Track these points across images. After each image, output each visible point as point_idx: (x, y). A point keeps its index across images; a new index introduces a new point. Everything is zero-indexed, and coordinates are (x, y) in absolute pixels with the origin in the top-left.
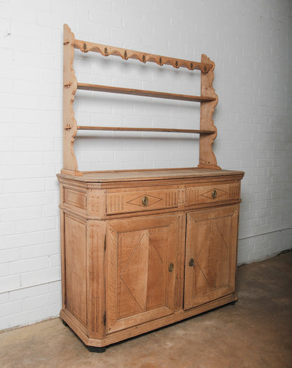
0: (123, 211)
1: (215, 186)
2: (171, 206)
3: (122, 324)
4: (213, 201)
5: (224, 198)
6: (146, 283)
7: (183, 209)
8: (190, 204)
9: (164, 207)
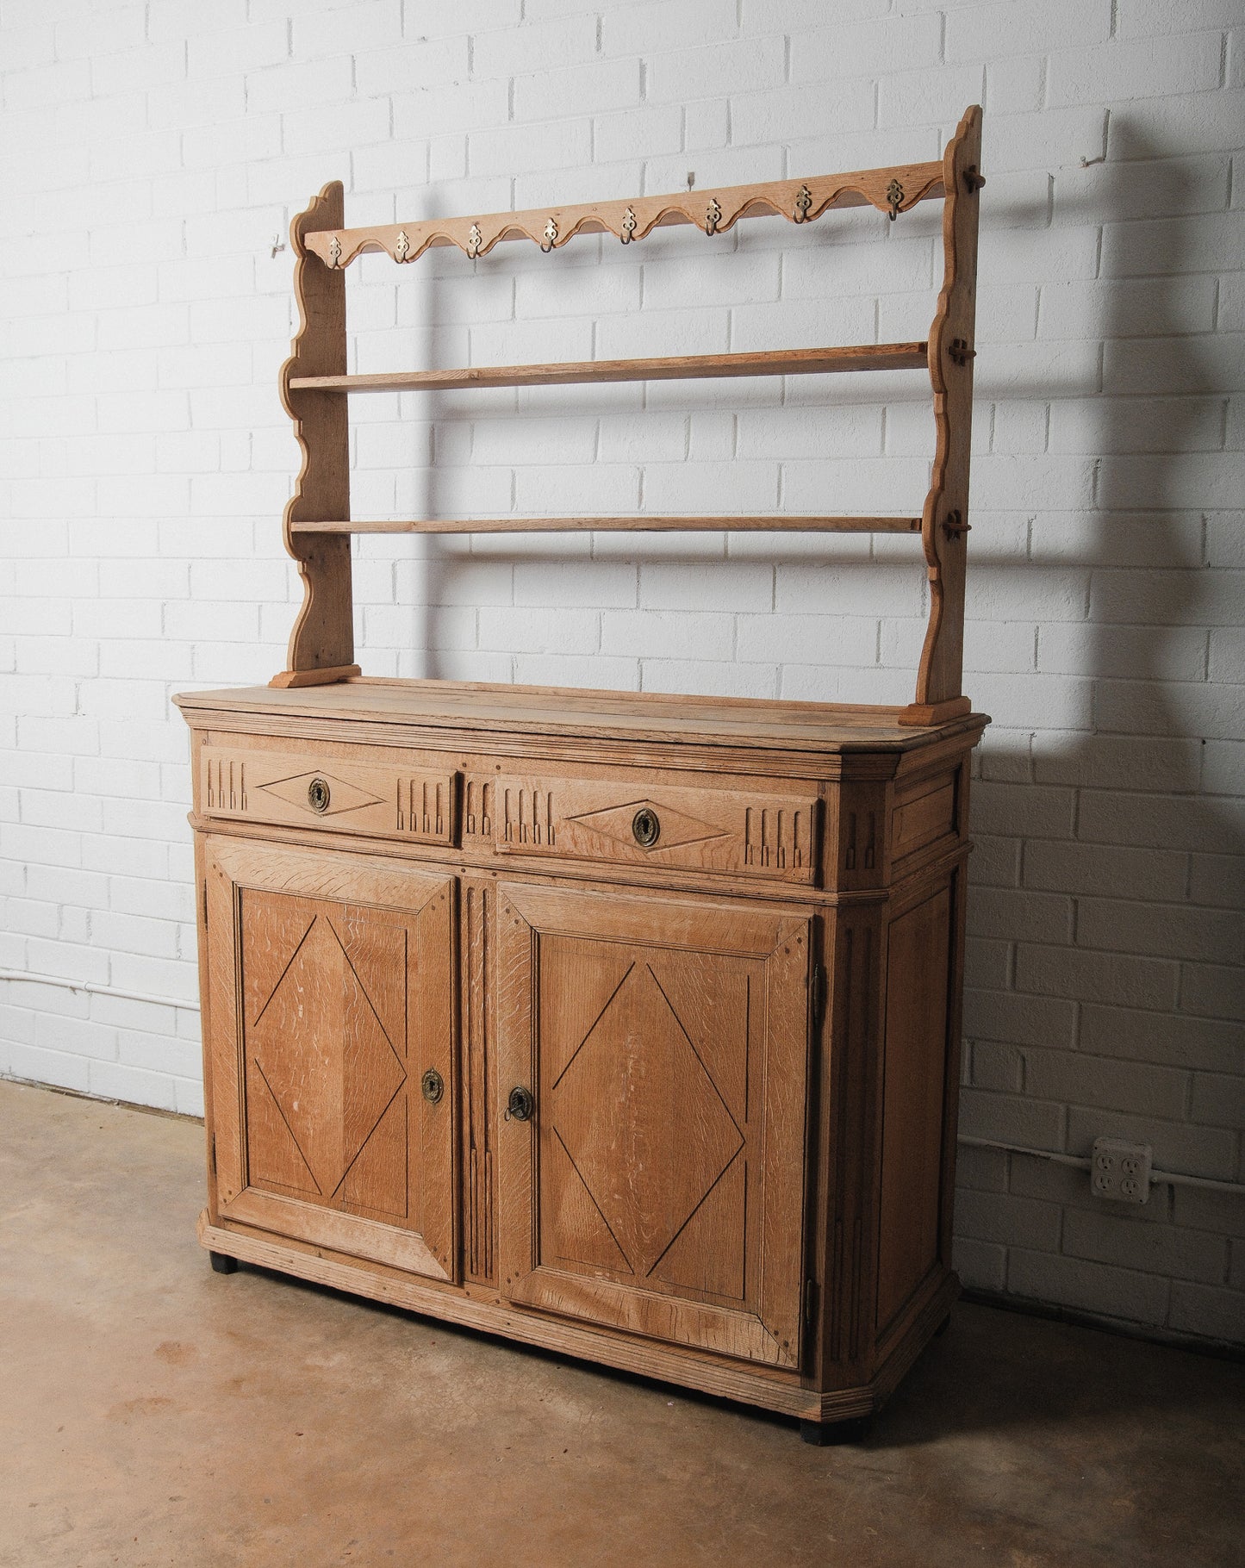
0: (243, 815)
1: (651, 790)
3: (261, 1207)
4: (637, 855)
7: (484, 860)
8: (515, 845)
9: (391, 830)
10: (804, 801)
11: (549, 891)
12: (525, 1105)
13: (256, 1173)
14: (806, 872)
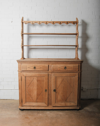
0: (27, 70)
1: (66, 65)
2: (45, 70)
3: (27, 104)
4: (65, 70)
5: (70, 70)
6: (36, 94)
7: (51, 72)
8: (54, 70)
9: (42, 70)
10: (77, 65)
11: (57, 73)
12: (55, 90)
13: (27, 101)
14: (78, 70)
